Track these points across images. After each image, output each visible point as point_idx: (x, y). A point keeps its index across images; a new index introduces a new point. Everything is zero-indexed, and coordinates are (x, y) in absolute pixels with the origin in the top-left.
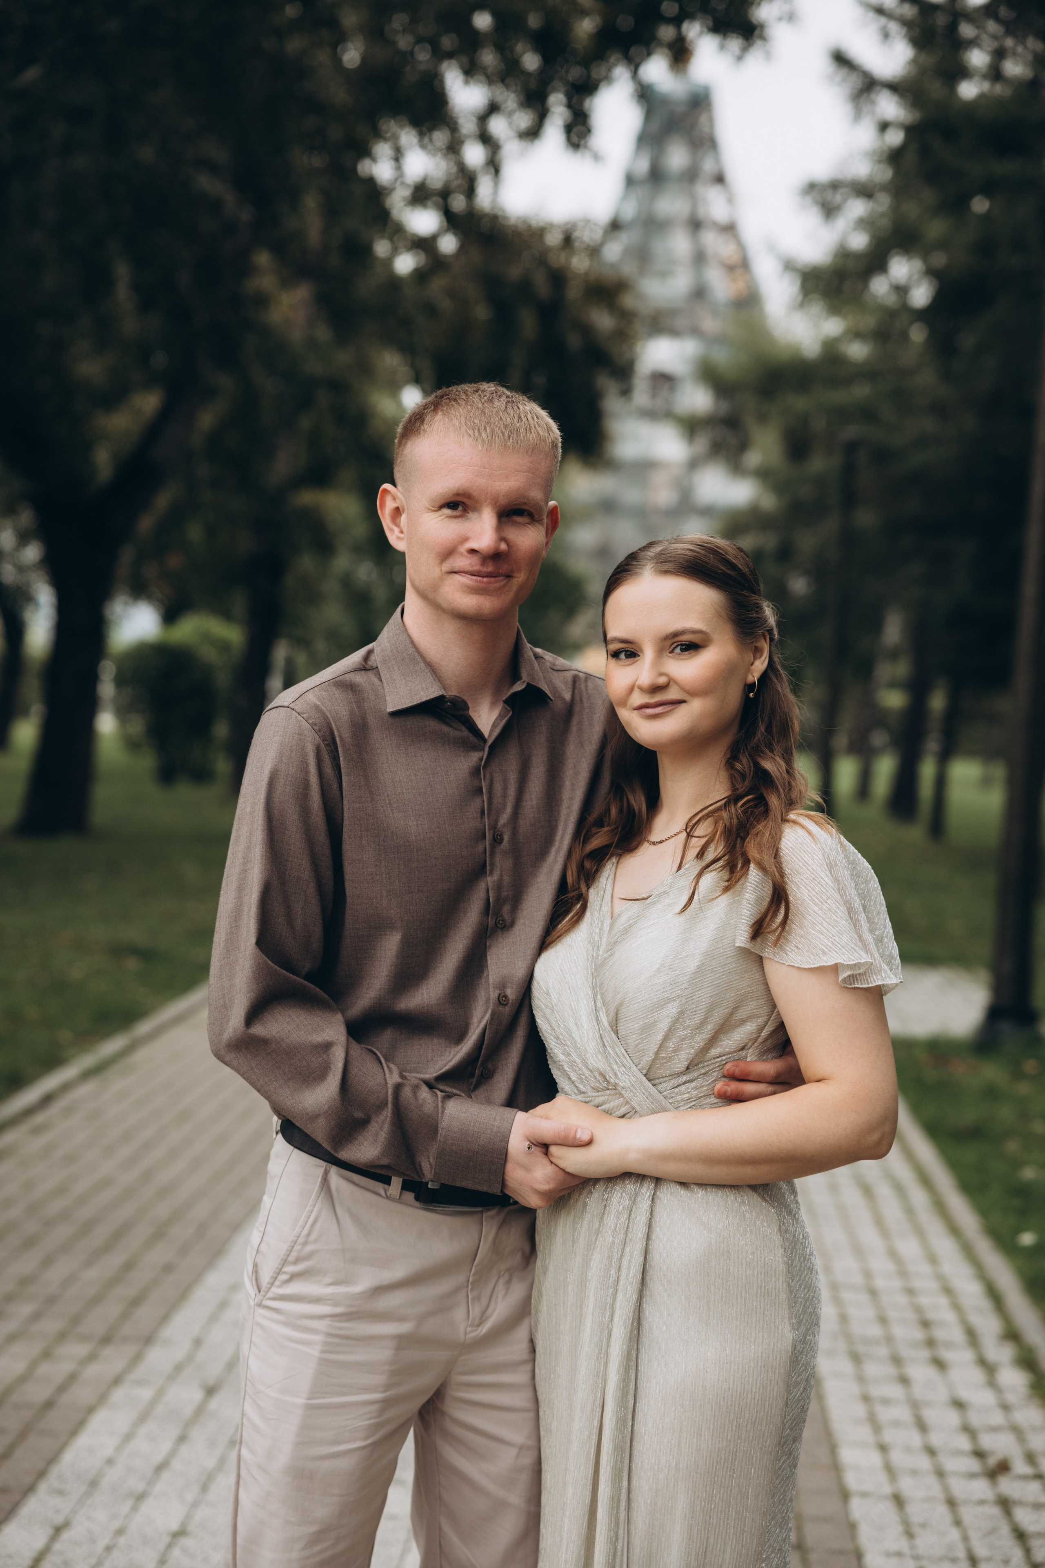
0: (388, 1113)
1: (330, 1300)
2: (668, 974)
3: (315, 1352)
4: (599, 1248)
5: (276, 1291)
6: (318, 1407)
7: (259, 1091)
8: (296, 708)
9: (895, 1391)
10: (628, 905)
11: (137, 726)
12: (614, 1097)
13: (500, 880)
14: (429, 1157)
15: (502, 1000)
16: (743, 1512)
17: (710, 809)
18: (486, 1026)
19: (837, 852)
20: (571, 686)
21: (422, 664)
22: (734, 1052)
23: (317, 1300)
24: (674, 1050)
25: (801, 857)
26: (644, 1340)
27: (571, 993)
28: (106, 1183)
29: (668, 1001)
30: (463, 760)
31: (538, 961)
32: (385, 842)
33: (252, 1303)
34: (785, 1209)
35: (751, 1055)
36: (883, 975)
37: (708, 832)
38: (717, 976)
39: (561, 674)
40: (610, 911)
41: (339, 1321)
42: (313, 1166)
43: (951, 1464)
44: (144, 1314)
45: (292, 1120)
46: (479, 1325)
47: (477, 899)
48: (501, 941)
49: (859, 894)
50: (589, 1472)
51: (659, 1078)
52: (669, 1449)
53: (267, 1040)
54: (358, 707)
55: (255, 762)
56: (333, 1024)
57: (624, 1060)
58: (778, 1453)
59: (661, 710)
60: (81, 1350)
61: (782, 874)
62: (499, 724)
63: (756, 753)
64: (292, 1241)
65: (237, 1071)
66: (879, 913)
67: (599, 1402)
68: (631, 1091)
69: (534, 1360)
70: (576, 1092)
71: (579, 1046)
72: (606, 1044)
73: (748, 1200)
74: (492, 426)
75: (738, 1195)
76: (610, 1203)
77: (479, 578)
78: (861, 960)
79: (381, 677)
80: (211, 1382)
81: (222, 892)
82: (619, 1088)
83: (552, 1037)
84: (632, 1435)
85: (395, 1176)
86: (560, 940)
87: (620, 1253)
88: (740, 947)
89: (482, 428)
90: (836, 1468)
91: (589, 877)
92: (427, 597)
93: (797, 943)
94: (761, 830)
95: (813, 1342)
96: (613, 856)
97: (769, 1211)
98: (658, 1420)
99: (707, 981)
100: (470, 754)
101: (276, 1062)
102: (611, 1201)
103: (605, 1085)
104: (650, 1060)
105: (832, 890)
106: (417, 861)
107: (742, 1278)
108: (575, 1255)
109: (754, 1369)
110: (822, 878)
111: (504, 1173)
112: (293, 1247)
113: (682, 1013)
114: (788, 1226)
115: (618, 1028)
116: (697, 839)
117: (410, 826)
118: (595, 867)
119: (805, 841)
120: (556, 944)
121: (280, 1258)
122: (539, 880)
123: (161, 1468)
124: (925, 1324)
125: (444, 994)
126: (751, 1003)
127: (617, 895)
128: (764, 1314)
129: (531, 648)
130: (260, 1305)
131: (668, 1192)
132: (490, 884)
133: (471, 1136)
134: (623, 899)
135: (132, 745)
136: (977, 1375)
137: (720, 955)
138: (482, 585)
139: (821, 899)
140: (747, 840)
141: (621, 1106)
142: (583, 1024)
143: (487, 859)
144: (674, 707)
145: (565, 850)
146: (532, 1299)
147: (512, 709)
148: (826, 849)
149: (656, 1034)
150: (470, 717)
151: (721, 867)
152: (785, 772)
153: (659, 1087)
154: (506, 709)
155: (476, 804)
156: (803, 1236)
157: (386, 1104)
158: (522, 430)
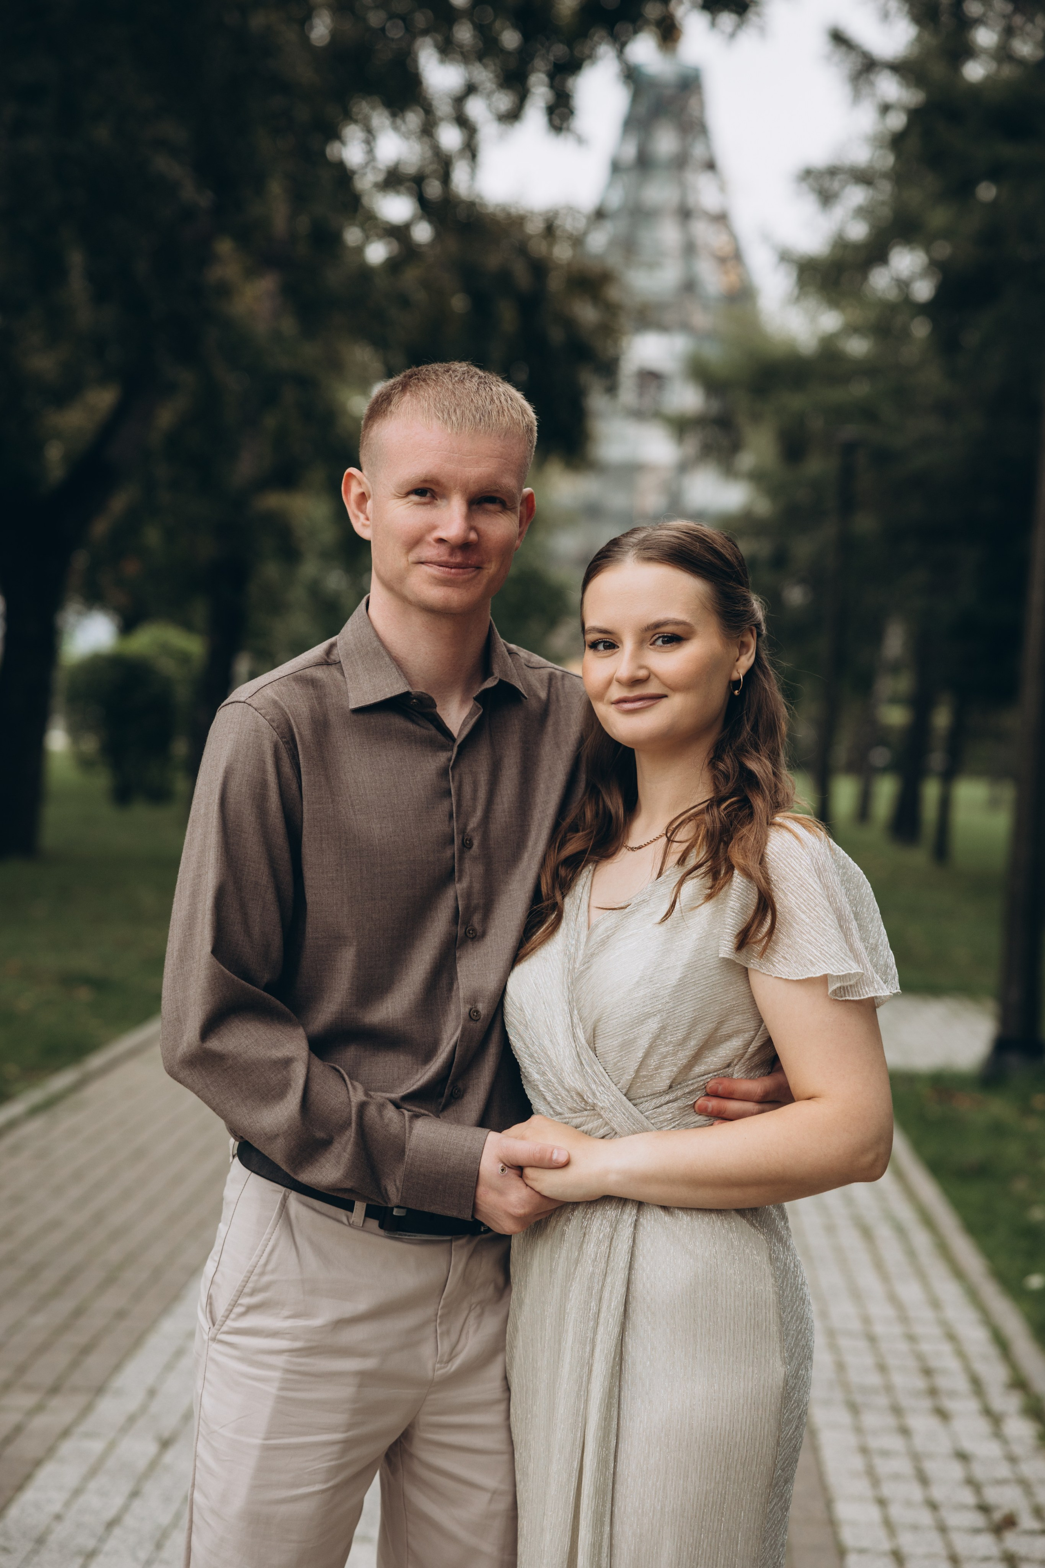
0: (351, 1133)
1: (288, 1334)
2: (648, 987)
3: (272, 1389)
4: (578, 1279)
5: (231, 1324)
6: (276, 1448)
7: (214, 1110)
8: (253, 703)
9: (896, 1443)
10: (605, 915)
11: (90, 744)
12: (593, 1118)
13: (470, 887)
14: (395, 1181)
15: (473, 1015)
16: (732, 1558)
17: (692, 811)
18: (456, 1043)
19: (826, 856)
20: (546, 685)
21: (387, 659)
22: (720, 1069)
23: (274, 1334)
24: (655, 1068)
25: (788, 863)
26: (627, 1376)
27: (545, 1008)
28: (55, 1225)
29: (648, 1016)
30: (430, 761)
31: (511, 974)
32: (346, 845)
33: (206, 1337)
34: (775, 1236)
35: (738, 1072)
36: (876, 987)
37: (689, 837)
38: (700, 989)
39: (536, 671)
40: (587, 921)
41: (298, 1357)
42: (272, 1192)
43: (954, 1519)
44: (95, 1362)
45: (249, 1141)
46: (448, 1362)
47: (445, 907)
48: (472, 952)
49: (850, 901)
50: (568, 1516)
51: (639, 1098)
52: (654, 1492)
53: (224, 1055)
54: (319, 703)
55: (210, 761)
56: (294, 1039)
57: (603, 1079)
58: (769, 1495)
59: (640, 705)
60: (27, 1400)
61: (768, 880)
62: (468, 722)
63: (741, 752)
64: (248, 1272)
65: (192, 1089)
66: (872, 920)
67: (578, 1442)
68: (610, 1111)
69: (509, 1400)
70: (552, 1113)
71: (554, 1064)
72: (584, 1062)
73: (736, 1227)
74: (463, 408)
75: (725, 1222)
76: (589, 1231)
77: (447, 569)
78: (851, 970)
79: (343, 672)
80: (166, 1434)
81: (175, 899)
82: (598, 1109)
83: (526, 1056)
84: (614, 1478)
85: (358, 1200)
86: (534, 952)
87: (601, 1284)
88: (723, 958)
89: (452, 410)
90: (832, 1523)
91: (565, 885)
92: (392, 587)
93: (784, 954)
94: (745, 835)
95: (805, 1378)
96: (589, 863)
97: (758, 1238)
98: (642, 1461)
99: (689, 995)
100: (438, 754)
101: (233, 1079)
102: (590, 1228)
103: (583, 1106)
104: (630, 1079)
105: (820, 897)
106: (381, 866)
107: (731, 1310)
108: (553, 1287)
109: (743, 1406)
110: (810, 885)
111: (475, 1197)
112: (250, 1277)
113: (663, 1028)
114: (779, 1254)
115: (596, 1045)
116: (678, 844)
117: (373, 829)
118: (571, 875)
119: (792, 846)
120: (530, 957)
121: (236, 1289)
122: (511, 888)
123: (111, 1525)
124: (927, 1372)
125: (410, 1008)
126: (736, 1017)
127: (594, 903)
128: (753, 1348)
129: (504, 643)
130: (214, 1339)
131: (651, 1218)
132: (459, 892)
133: (441, 1158)
134: (599, 908)
135: (84, 763)
136: (982, 1426)
137: (703, 967)
138: (450, 576)
139: (809, 907)
140: (731, 845)
141: (600, 1127)
142: (559, 1041)
143: (456, 865)
144: (655, 702)
145: (540, 856)
146: (507, 1335)
147: (483, 707)
148: (814, 854)
149: (636, 1051)
150: (438, 714)
151: (703, 874)
152: (772, 774)
153: (641, 1107)
154: (477, 706)
155: (443, 807)
156: (794, 1265)
157: (350, 1124)
158: (495, 413)
